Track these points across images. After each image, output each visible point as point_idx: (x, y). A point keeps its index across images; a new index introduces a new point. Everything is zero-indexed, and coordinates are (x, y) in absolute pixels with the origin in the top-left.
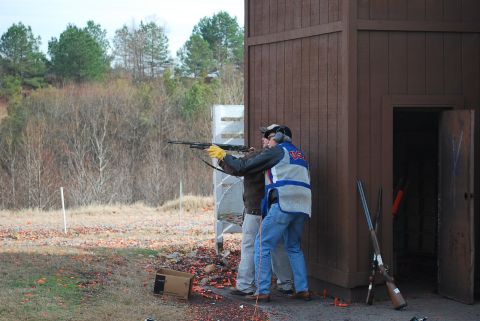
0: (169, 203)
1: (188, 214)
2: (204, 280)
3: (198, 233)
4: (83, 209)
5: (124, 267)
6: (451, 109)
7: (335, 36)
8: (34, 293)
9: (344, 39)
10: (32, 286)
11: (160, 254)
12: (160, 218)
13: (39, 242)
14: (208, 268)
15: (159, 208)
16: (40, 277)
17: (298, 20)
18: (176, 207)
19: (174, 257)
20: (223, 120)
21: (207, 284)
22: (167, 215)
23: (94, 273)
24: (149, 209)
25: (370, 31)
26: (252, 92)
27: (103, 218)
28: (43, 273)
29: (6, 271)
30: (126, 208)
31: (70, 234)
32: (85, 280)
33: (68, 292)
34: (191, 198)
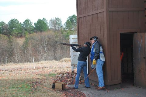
0: (61, 60)
1: (66, 63)
2: (68, 83)
3: (68, 68)
4: (40, 62)
5: (45, 80)
6: (136, 33)
7: (102, 13)
8: (17, 90)
9: (105, 14)
10: (17, 88)
11: (56, 75)
12: (59, 64)
13: (27, 72)
14: (69, 80)
15: (59, 61)
16: (21, 85)
17: (91, 9)
18: (63, 61)
19: (60, 76)
20: (72, 39)
21: (68, 84)
22: (60, 63)
23: (36, 82)
24: (56, 62)
25: (112, 11)
26: (79, 30)
27: (45, 64)
28: (22, 83)
29: (11, 83)
30: (50, 62)
31: (36, 69)
32: (33, 85)
33: (27, 89)
34: (66, 59)
